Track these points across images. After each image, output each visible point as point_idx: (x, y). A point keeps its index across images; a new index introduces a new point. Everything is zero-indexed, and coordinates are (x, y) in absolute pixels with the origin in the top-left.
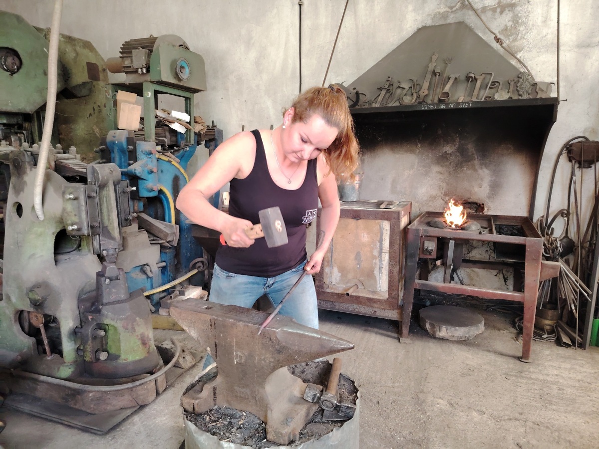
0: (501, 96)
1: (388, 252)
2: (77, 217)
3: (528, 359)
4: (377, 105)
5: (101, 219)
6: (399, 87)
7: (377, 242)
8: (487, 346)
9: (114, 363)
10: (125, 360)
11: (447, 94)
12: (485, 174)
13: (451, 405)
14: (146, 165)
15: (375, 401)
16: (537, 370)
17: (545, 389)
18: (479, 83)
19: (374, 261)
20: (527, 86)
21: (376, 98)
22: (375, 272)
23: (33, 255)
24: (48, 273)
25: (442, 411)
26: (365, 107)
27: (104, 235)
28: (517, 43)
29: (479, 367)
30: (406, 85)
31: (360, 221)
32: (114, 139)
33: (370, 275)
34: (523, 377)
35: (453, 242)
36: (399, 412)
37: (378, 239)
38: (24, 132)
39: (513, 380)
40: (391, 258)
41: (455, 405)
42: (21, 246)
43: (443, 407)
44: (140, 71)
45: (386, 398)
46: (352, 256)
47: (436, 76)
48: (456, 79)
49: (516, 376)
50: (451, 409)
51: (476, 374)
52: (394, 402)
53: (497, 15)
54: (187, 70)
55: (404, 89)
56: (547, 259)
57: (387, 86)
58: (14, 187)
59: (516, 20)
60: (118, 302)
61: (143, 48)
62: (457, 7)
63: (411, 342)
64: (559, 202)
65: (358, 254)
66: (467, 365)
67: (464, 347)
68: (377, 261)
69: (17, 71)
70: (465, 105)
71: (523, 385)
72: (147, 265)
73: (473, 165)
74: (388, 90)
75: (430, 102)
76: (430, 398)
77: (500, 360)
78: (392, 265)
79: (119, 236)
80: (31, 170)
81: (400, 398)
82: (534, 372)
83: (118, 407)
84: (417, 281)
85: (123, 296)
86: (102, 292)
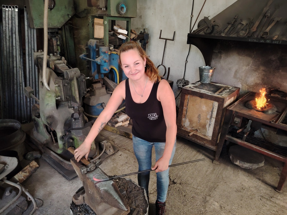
1: (215, 118)
2: (60, 94)
3: (280, 191)
4: (224, 35)
5: (71, 94)
6: (240, 23)
7: (210, 112)
8: (260, 176)
11: (267, 33)
13: (221, 207)
14: (103, 59)
15: (184, 194)
16: (282, 199)
17: (279, 212)
19: (207, 121)
21: (224, 30)
22: (207, 126)
23: (48, 104)
24: (54, 112)
25: (214, 210)
26: (217, 35)
27: (73, 101)
29: (249, 188)
30: (244, 23)
31: (203, 99)
32: (91, 44)
33: (204, 127)
34: (271, 201)
35: (251, 121)
36: (193, 204)
37: (211, 110)
38: (59, 36)
39: (264, 201)
40: (216, 121)
41: (223, 208)
43: (216, 207)
44: (103, 9)
45: (190, 194)
46: (197, 116)
47: (266, 17)
48: (277, 22)
49: (267, 199)
50: (220, 210)
51: (244, 192)
52: (193, 197)
54: (125, 9)
55: (243, 25)
57: (233, 22)
63: (219, 164)
65: (199, 115)
66: (243, 185)
67: (247, 174)
68: (209, 121)
69: (53, 8)
70: (277, 42)
71: (268, 206)
72: (104, 103)
74: (233, 25)
75: (255, 37)
76: (212, 200)
77: (263, 187)
78: (216, 125)
79: (79, 101)
81: (196, 196)
82: (279, 199)
84: (227, 136)
85: (81, 126)
86: (72, 124)
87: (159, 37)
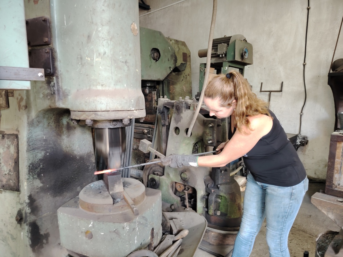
2: (211, 136)
10: (229, 217)
38: (157, 90)
42: (178, 149)
44: (221, 56)
54: (247, 54)
58: (175, 119)
60: (226, 184)
61: (224, 43)
69: (158, 60)
80: (185, 111)
85: (228, 181)
86: (218, 177)
87: (259, 90)
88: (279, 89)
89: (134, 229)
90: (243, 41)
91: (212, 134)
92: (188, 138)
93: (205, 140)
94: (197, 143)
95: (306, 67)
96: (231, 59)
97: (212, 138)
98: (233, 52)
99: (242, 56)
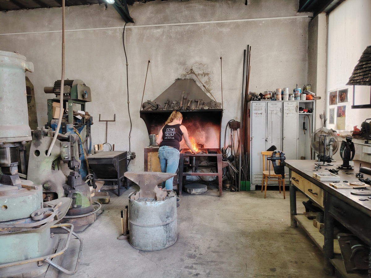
0: (206, 108)
3: (221, 196)
4: (165, 110)
6: (172, 103)
9: (79, 209)
10: (83, 207)
11: (189, 107)
12: (203, 133)
16: (224, 198)
17: (226, 202)
18: (199, 103)
20: (213, 104)
21: (164, 107)
23: (45, 170)
25: (196, 211)
26: (161, 110)
27: (74, 161)
28: (210, 87)
30: (174, 102)
32: (55, 123)
34: (220, 200)
35: (195, 157)
39: (217, 201)
41: (199, 209)
42: (39, 167)
44: (66, 95)
47: (184, 100)
48: (191, 101)
51: (205, 201)
53: (203, 77)
54: (87, 94)
55: (174, 104)
56: (224, 161)
57: (168, 103)
58: (35, 144)
59: (209, 79)
60: (80, 185)
61: (67, 85)
62: (189, 73)
63: (183, 196)
64: (228, 143)
66: (202, 200)
67: (201, 196)
70: (195, 111)
71: (219, 202)
73: (199, 130)
75: (183, 109)
76: (191, 208)
77: (212, 197)
80: (43, 137)
83: (82, 225)
84: (183, 173)
86: (74, 182)
87: (99, 120)
88: (113, 120)
89: (34, 199)
90: (82, 85)
91: (67, 152)
92: (48, 157)
93: (63, 157)
94: (55, 160)
95: (129, 104)
96: (75, 98)
97: (67, 155)
98: (75, 93)
99: (83, 96)
